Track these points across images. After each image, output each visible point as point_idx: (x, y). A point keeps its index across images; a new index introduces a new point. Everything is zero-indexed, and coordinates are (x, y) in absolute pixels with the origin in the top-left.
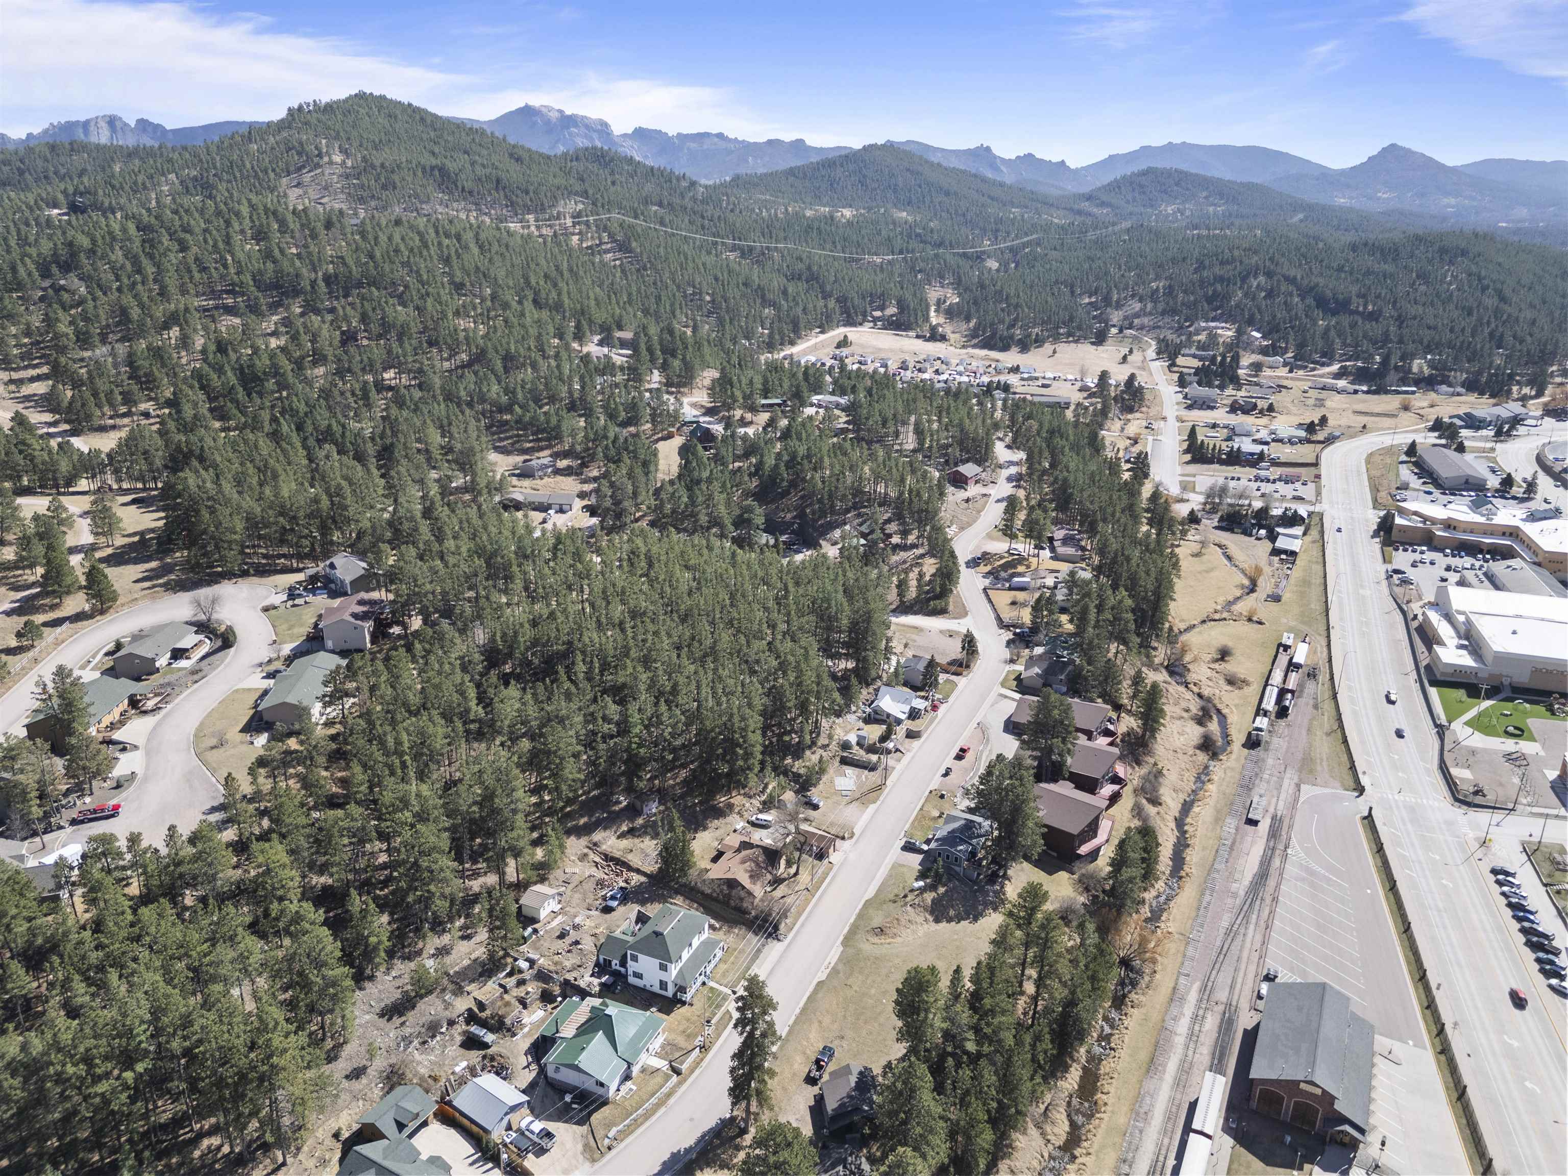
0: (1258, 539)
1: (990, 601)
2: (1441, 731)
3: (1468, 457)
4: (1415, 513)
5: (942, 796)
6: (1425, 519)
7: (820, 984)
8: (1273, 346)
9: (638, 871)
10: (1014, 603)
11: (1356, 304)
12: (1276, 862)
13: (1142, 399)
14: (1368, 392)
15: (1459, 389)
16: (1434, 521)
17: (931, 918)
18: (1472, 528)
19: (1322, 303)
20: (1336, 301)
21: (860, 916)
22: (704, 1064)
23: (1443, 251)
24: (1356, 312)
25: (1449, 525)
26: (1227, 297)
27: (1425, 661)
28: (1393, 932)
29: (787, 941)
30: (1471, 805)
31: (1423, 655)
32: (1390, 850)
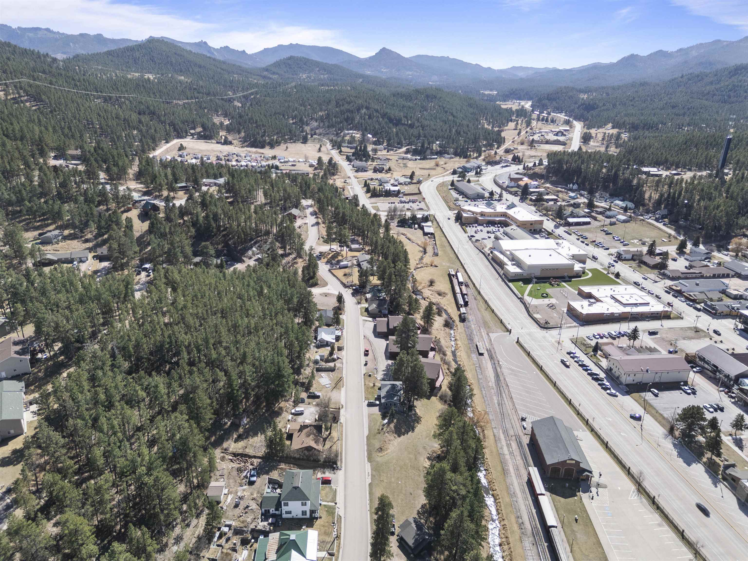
0: (416, 229)
1: (334, 275)
2: (521, 300)
3: (472, 184)
4: (469, 211)
5: (370, 376)
6: (473, 213)
7: (370, 485)
8: (378, 140)
9: (255, 457)
10: (345, 275)
11: (404, 121)
12: (499, 369)
13: (337, 169)
14: (420, 159)
15: (453, 156)
16: (477, 214)
17: (396, 436)
18: (490, 215)
19: (391, 120)
20: (396, 120)
21: (368, 445)
22: (342, 545)
23: (427, 96)
24: (405, 124)
25: (482, 214)
26: (353, 119)
27: (502, 273)
28: (551, 387)
29: (343, 469)
30: (547, 328)
31: (500, 270)
32: (532, 353)
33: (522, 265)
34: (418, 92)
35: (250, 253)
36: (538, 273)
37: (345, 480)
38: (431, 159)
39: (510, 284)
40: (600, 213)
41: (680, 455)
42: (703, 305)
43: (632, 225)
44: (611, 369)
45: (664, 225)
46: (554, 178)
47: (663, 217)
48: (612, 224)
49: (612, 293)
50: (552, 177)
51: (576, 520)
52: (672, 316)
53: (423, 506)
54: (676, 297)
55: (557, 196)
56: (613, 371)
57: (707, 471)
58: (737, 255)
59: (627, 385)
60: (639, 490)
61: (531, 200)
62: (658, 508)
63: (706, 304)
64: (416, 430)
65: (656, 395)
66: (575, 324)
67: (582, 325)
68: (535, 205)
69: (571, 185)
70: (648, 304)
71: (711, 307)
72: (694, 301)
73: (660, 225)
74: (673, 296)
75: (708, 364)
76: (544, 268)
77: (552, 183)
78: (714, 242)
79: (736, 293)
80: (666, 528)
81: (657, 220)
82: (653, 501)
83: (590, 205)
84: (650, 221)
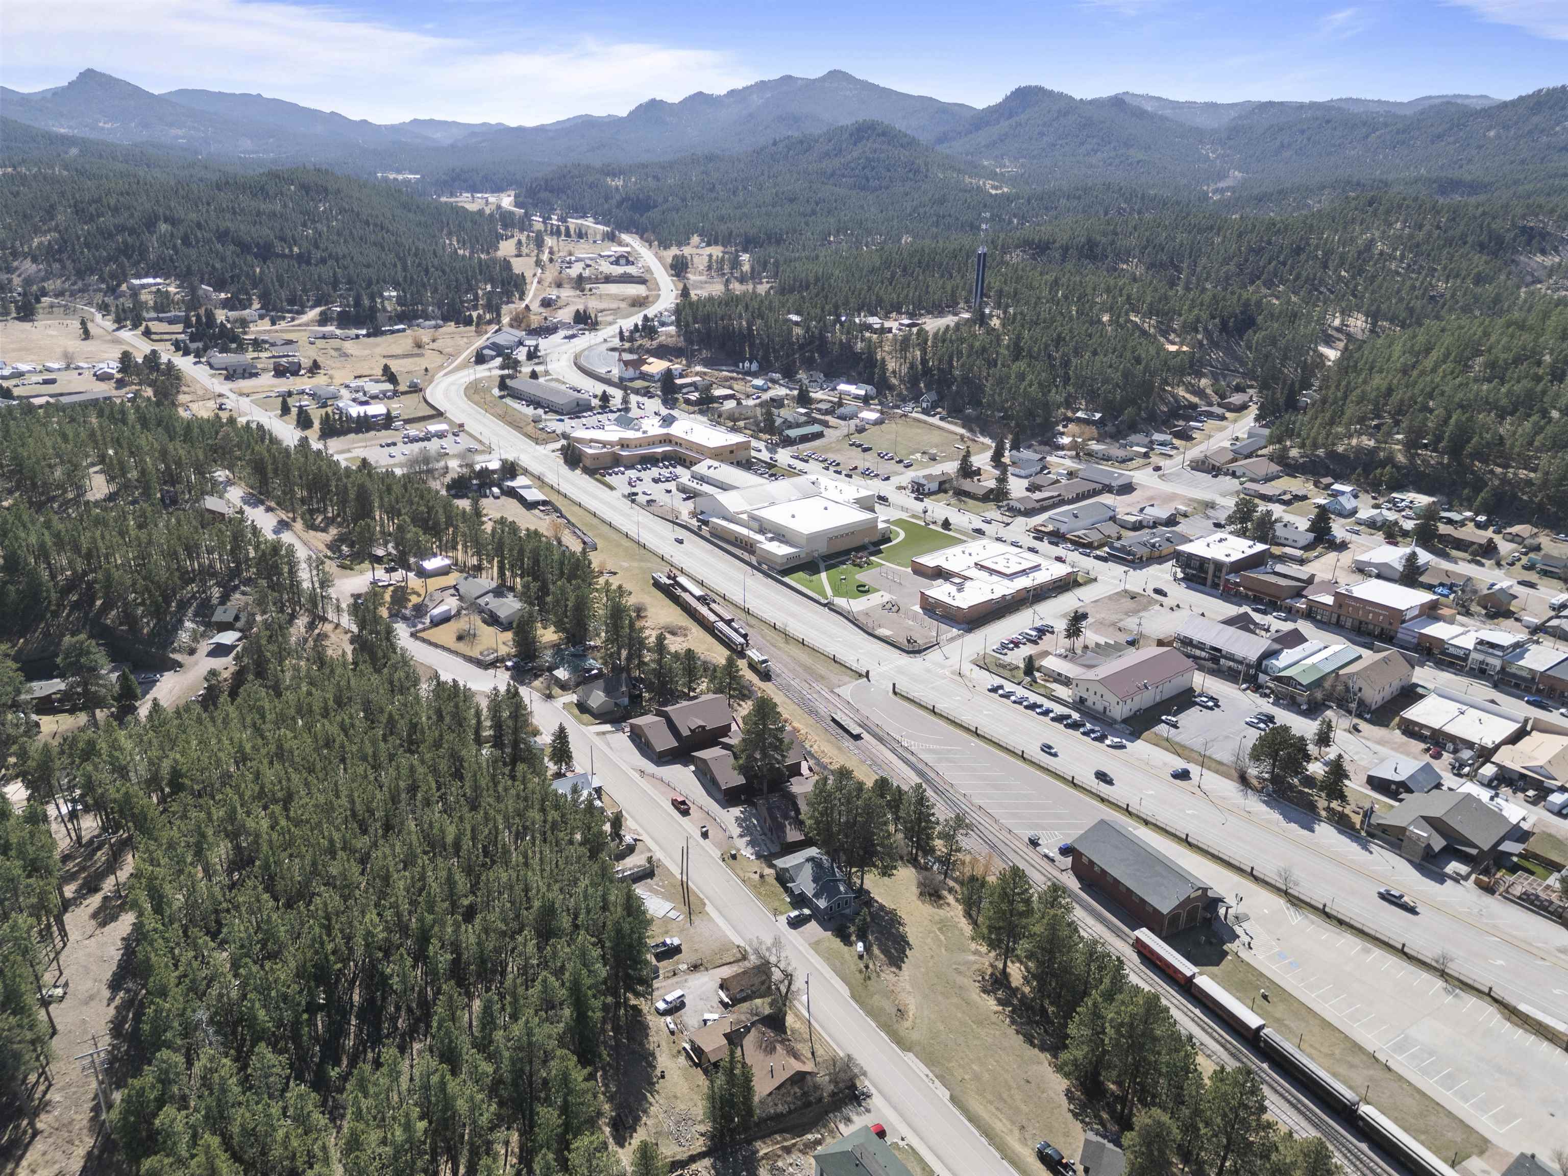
0: (497, 498)
1: (436, 645)
2: (829, 606)
3: (541, 380)
4: (592, 441)
5: (733, 857)
6: (604, 444)
7: (953, 1099)
9: (693, 1159)
10: (460, 638)
11: (279, 248)
14: (368, 335)
15: (440, 322)
16: (612, 444)
18: (639, 444)
19: (244, 247)
20: (258, 245)
23: (305, 188)
24: (283, 256)
25: (624, 444)
27: (754, 561)
28: (1020, 763)
29: (873, 1090)
30: (919, 652)
31: (746, 556)
32: (941, 707)
33: (788, 536)
34: (275, 176)
35: (184, 637)
36: (822, 548)
37: (901, 1115)
38: (393, 332)
39: (786, 580)
40: (827, 412)
41: (1289, 819)
42: (1106, 549)
43: (890, 427)
44: (1082, 701)
45: (942, 419)
46: (705, 354)
47: (934, 406)
48: (861, 430)
49: (975, 559)
50: (699, 350)
51: (1265, 997)
52: (1080, 580)
53: (1069, 1095)
54: (1057, 545)
55: (731, 388)
56: (1089, 703)
57: (1341, 832)
58: (1078, 454)
59: (1125, 721)
60: (1293, 904)
61: (688, 402)
62: (1341, 922)
63: (1112, 547)
64: (911, 940)
65: (1175, 726)
66: (955, 631)
67: (969, 630)
68: (701, 412)
69: (747, 364)
70: (1037, 568)
71: (1123, 549)
72: (1089, 546)
73: (935, 420)
74: (1051, 543)
75: (1203, 650)
76: (833, 536)
77: (706, 363)
78: (1033, 436)
79: (1132, 519)
80: (1377, 953)
81: (925, 412)
82: (1324, 913)
83: (804, 399)
84: (914, 415)
